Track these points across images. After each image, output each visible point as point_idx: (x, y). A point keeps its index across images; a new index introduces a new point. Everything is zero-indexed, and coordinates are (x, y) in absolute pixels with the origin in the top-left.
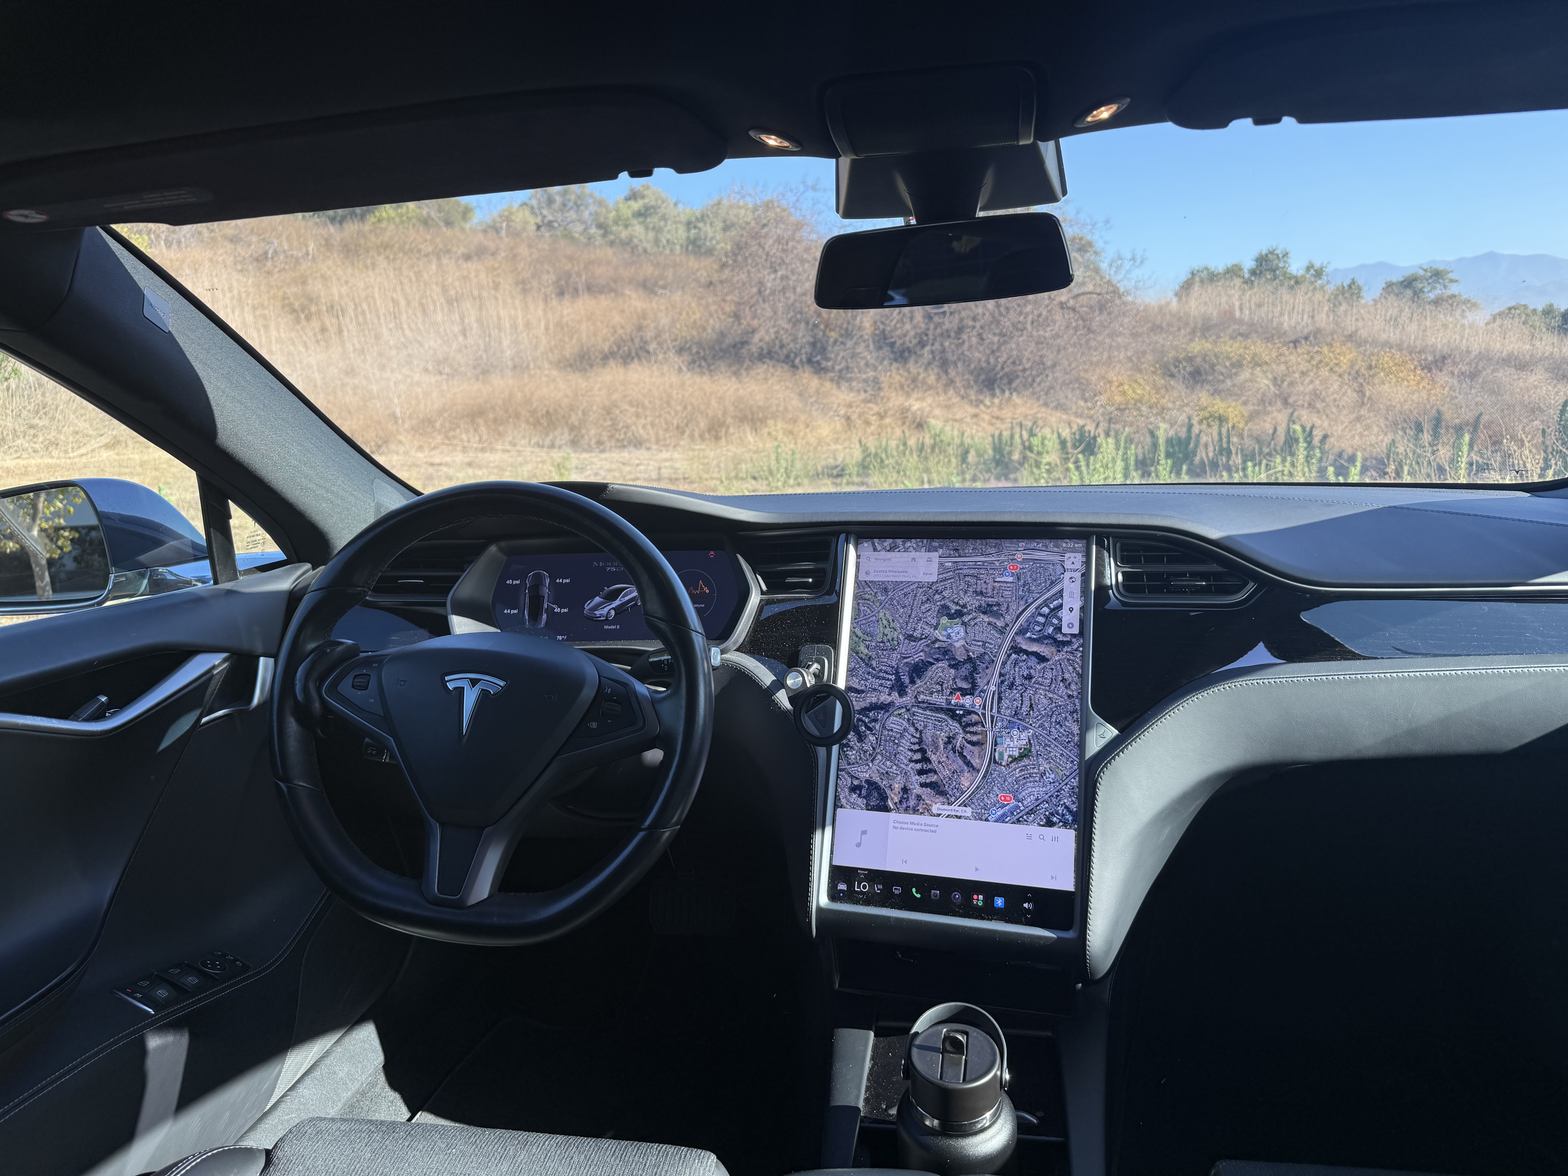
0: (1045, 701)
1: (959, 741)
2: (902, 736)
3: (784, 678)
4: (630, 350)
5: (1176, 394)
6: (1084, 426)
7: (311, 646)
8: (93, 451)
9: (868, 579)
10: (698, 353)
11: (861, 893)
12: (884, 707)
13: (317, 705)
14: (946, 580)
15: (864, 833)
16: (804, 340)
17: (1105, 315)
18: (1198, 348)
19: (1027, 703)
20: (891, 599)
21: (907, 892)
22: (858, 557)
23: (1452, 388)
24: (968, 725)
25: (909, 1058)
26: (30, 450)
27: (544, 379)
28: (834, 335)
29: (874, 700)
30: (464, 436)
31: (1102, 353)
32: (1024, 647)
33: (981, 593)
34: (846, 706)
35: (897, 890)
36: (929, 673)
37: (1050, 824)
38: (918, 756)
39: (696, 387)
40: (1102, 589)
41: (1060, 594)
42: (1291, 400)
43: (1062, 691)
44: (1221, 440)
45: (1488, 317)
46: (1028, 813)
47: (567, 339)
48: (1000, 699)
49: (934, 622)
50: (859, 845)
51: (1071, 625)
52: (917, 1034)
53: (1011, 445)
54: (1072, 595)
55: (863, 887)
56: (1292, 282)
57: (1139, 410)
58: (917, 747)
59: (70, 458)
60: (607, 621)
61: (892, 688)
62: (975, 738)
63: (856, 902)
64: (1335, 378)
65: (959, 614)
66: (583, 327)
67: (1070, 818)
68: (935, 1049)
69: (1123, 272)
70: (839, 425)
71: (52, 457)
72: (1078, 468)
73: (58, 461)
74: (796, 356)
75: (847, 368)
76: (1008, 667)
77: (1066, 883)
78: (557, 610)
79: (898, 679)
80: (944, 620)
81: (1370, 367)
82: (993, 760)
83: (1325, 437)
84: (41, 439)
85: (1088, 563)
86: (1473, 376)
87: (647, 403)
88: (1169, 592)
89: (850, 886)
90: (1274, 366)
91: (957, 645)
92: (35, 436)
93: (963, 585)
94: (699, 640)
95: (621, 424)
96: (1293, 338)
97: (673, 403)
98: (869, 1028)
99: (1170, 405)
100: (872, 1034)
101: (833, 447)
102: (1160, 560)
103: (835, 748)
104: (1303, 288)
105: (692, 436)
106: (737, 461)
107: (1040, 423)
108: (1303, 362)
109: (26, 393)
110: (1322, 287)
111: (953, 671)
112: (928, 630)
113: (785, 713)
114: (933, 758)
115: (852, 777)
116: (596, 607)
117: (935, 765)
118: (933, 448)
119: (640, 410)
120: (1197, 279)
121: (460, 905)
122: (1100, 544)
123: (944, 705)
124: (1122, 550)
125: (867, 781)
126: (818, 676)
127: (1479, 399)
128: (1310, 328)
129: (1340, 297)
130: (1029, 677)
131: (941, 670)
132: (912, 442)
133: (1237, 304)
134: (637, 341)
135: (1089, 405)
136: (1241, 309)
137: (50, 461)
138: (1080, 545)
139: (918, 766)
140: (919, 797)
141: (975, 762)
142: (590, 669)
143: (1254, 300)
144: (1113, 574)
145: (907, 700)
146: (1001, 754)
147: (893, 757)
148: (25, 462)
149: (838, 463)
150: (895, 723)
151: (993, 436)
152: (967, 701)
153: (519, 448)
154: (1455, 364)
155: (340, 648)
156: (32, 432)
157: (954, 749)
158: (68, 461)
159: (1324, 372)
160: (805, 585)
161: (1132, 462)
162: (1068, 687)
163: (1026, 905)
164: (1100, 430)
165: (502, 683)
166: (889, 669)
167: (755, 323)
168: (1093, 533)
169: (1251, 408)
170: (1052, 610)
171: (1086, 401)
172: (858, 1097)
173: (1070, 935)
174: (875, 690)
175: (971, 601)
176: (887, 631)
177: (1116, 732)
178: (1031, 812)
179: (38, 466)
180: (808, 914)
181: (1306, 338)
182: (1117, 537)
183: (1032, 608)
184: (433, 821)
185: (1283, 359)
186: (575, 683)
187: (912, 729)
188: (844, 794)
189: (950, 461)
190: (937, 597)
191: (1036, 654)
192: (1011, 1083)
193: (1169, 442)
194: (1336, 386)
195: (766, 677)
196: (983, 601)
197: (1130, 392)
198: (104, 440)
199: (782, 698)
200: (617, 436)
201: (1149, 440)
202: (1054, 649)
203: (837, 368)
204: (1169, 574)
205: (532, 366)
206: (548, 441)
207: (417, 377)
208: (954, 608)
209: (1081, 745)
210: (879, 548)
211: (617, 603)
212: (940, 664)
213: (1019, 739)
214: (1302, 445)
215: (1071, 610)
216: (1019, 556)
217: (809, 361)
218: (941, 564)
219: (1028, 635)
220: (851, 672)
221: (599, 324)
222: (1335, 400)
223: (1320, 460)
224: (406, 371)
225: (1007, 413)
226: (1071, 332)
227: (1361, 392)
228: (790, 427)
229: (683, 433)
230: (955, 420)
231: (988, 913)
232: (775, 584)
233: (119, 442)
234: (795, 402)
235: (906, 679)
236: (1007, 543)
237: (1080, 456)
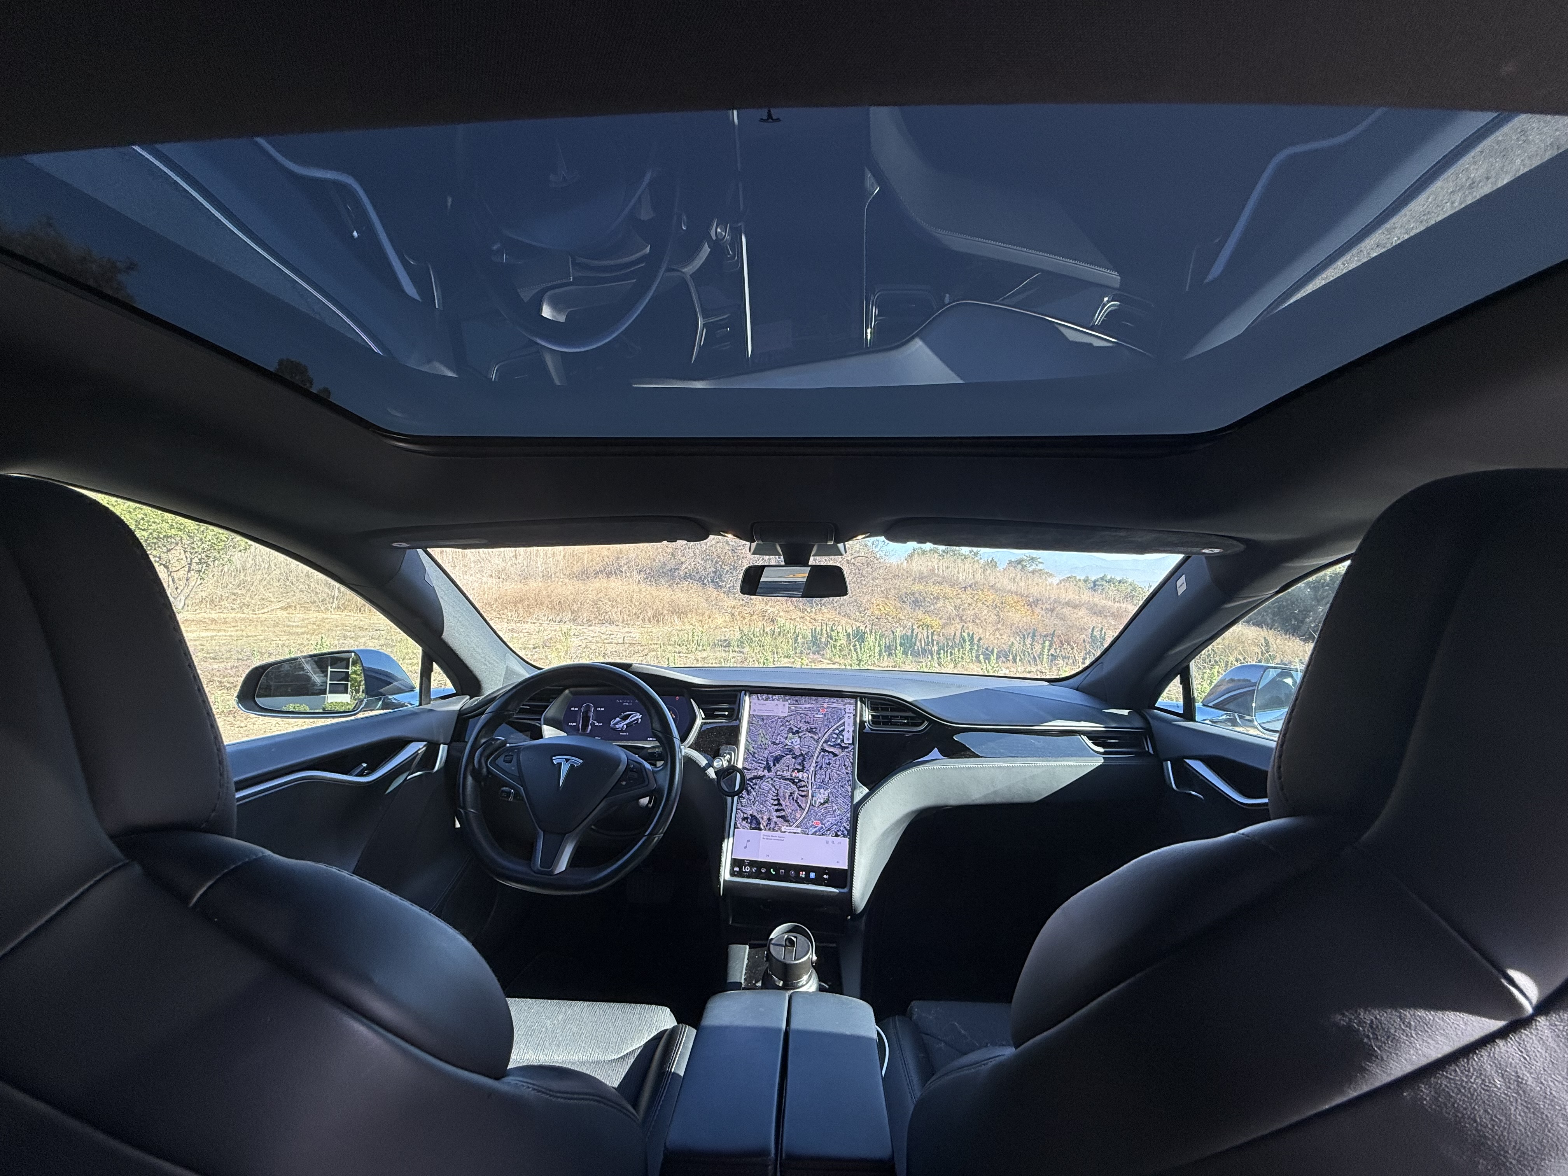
0: (836, 775)
1: (796, 795)
2: (768, 792)
3: (713, 762)
4: (611, 570)
5: (906, 612)
6: (859, 627)
7: (483, 741)
8: (272, 610)
9: (755, 713)
10: (650, 573)
11: (746, 872)
12: (760, 778)
13: (485, 770)
14: (792, 715)
15: (748, 841)
16: (710, 570)
17: (869, 569)
18: (917, 588)
19: (828, 776)
20: (766, 724)
21: (768, 871)
22: (750, 703)
23: (1042, 616)
24: (800, 787)
25: (769, 950)
26: (229, 608)
27: (560, 583)
28: (727, 568)
29: (756, 774)
30: (510, 615)
31: (868, 588)
32: (827, 749)
33: (808, 722)
34: (743, 777)
35: (763, 870)
36: (782, 761)
37: (837, 836)
38: (776, 802)
39: (648, 592)
40: (862, 723)
41: (844, 724)
42: (964, 618)
43: (844, 771)
44: (928, 638)
45: (1058, 581)
46: (827, 831)
47: (575, 563)
48: (815, 774)
49: (785, 736)
50: (745, 847)
51: (848, 739)
52: (772, 939)
53: (821, 635)
54: (849, 725)
55: (747, 869)
56: (963, 557)
57: (887, 619)
58: (775, 798)
59: (256, 614)
60: (622, 731)
61: (764, 768)
62: (803, 794)
63: (743, 877)
64: (985, 607)
65: (797, 732)
66: (586, 556)
67: (846, 833)
68: (782, 946)
69: (879, 547)
70: (728, 618)
71: (244, 613)
72: (855, 650)
73: (248, 616)
74: (705, 578)
75: (733, 586)
76: (819, 759)
77: (845, 866)
78: (597, 724)
79: (768, 763)
80: (790, 735)
81: (1002, 603)
82: (811, 804)
83: (980, 639)
84: (238, 602)
85: (856, 710)
86: (1052, 610)
87: (618, 600)
88: (891, 724)
89: (741, 869)
90: (955, 600)
91: (796, 747)
92: (234, 600)
93: (799, 719)
94: (677, 742)
95: (603, 611)
96: (964, 586)
97: (634, 601)
98: (746, 944)
99: (903, 618)
100: (748, 947)
101: (724, 630)
102: (886, 710)
103: (736, 798)
104: (969, 560)
105: (643, 620)
106: (670, 636)
107: (837, 623)
108: (969, 599)
109: (233, 574)
110: (978, 561)
111: (794, 760)
112: (783, 740)
113: (712, 780)
114: (783, 803)
115: (743, 813)
116: (617, 723)
117: (784, 807)
118: (779, 633)
119: (614, 603)
120: (916, 552)
121: (551, 874)
122: (862, 701)
123: (789, 777)
124: (871, 704)
125: (751, 815)
126: (729, 761)
127: (1055, 622)
128: (973, 581)
129: (987, 567)
130: (829, 764)
131: (788, 759)
132: (768, 630)
133: (936, 568)
134: (616, 565)
135: (862, 615)
136: (938, 569)
137: (243, 616)
138: (853, 701)
139: (776, 807)
140: (776, 823)
141: (803, 805)
142: (623, 755)
143: (944, 565)
144: (867, 716)
145: (772, 774)
146: (815, 801)
147: (763, 803)
148: (225, 616)
149: (726, 638)
150: (765, 785)
151: (812, 629)
152: (800, 775)
153: (540, 622)
154: (1043, 604)
155: (499, 742)
156: (233, 597)
157: (793, 799)
158: (255, 616)
159: (980, 604)
160: (724, 716)
161: (883, 647)
162: (846, 769)
163: (825, 876)
164: (867, 629)
165: (581, 761)
166: (763, 759)
167: (683, 559)
168: (858, 696)
169: (944, 621)
170: (840, 731)
171: (860, 613)
172: (741, 977)
173: (845, 890)
174: (756, 769)
175: (804, 727)
176: (763, 739)
177: (867, 790)
178: (829, 830)
179: (234, 618)
180: (719, 883)
181: (970, 586)
182: (869, 698)
183: (831, 730)
184: (540, 830)
185: (959, 596)
186: (617, 762)
187: (773, 789)
188: (739, 821)
189: (788, 641)
190: (787, 723)
191: (832, 752)
192: (817, 962)
193: (902, 637)
194: (986, 612)
195: (702, 761)
196: (809, 726)
197: (883, 609)
198: (281, 605)
199: (711, 773)
200: (600, 617)
201: (891, 636)
202: (840, 750)
203: (728, 586)
204: (891, 716)
205: (553, 576)
206: (558, 619)
207: (484, 579)
208: (795, 729)
209: (852, 797)
210: (760, 698)
211: (628, 721)
212: (788, 757)
213: (824, 794)
214: (968, 643)
215: (848, 732)
216: (826, 705)
217: (712, 581)
218: (790, 708)
219: (829, 743)
220: (745, 760)
221: (595, 555)
222: (985, 619)
223: (977, 651)
224: (479, 575)
225: (819, 617)
226: (853, 575)
227: (998, 615)
228: (701, 618)
229: (638, 617)
230: (791, 619)
231: (807, 880)
232: (709, 715)
233: (290, 607)
234: (704, 604)
235: (771, 764)
236: (820, 699)
237: (857, 643)
